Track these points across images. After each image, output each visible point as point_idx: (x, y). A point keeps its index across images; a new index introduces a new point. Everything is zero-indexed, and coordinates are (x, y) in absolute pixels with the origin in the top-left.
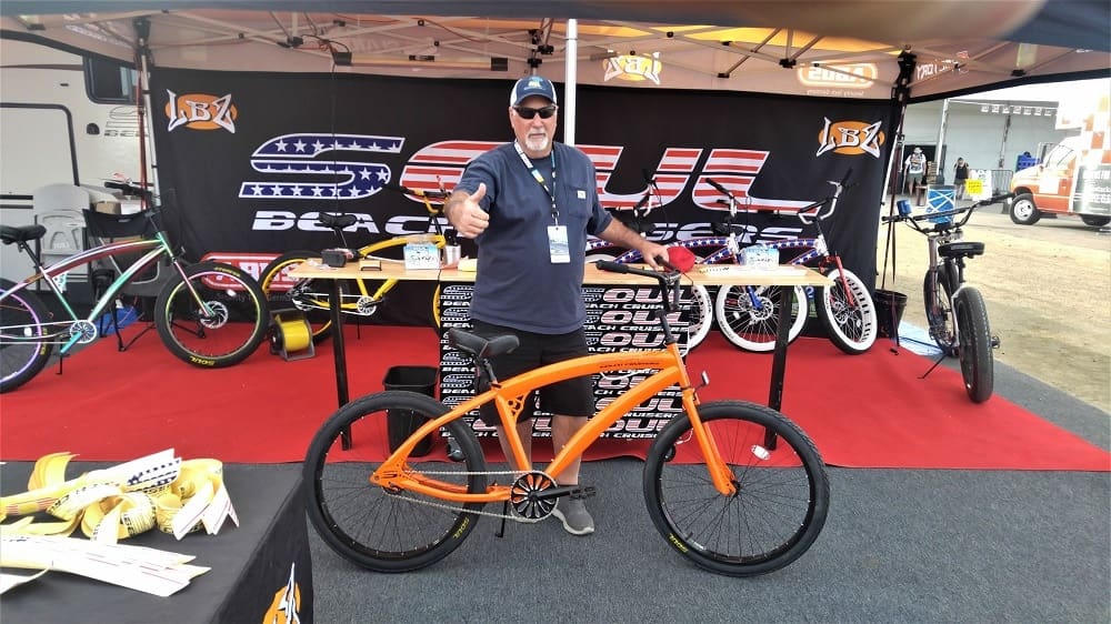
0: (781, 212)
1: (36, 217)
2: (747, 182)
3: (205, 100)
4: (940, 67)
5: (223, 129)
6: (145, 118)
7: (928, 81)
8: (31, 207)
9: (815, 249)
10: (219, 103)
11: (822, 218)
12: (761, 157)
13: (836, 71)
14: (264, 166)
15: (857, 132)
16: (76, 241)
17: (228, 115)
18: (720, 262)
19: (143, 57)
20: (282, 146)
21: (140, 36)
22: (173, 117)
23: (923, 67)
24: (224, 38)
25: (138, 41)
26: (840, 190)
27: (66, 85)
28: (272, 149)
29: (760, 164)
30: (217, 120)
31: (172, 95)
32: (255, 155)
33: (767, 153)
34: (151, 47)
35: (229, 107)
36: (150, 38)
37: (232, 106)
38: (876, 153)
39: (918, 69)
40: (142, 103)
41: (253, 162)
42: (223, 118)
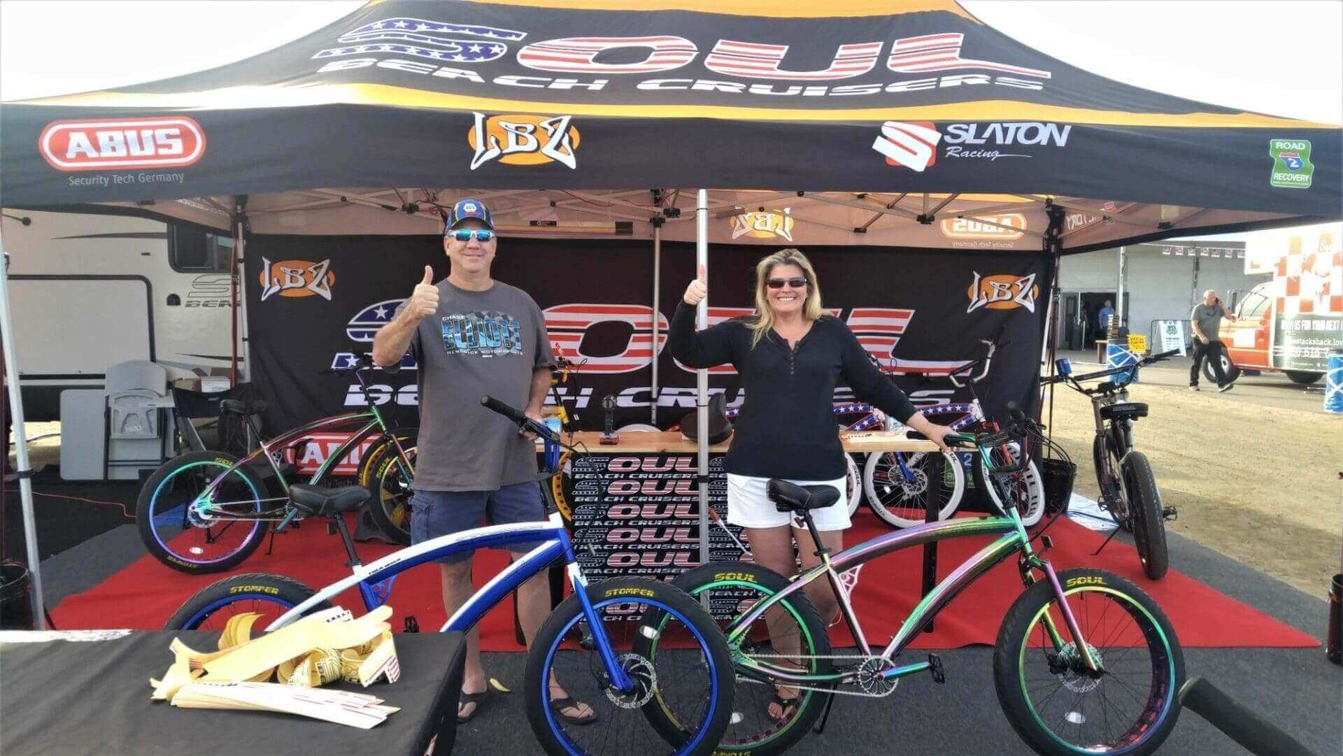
0: (932, 374)
1: (107, 398)
2: (891, 342)
3: (301, 266)
4: (1089, 218)
5: (318, 297)
6: (238, 287)
7: (1080, 231)
8: (102, 387)
9: (969, 415)
10: (315, 269)
11: (976, 380)
12: (906, 316)
13: (983, 222)
14: (361, 335)
15: (1008, 285)
16: (150, 423)
17: (325, 281)
18: (864, 429)
19: (240, 225)
20: (381, 313)
21: (237, 204)
22: (267, 286)
23: (1073, 217)
24: (323, 202)
25: (236, 208)
26: (993, 349)
27: (148, 254)
28: (371, 316)
29: (904, 323)
30: (313, 287)
31: (267, 263)
32: (352, 322)
33: (912, 312)
34: (248, 214)
35: (326, 273)
36: (249, 205)
37: (330, 272)
38: (1031, 307)
39: (1068, 219)
40: (236, 272)
41: (348, 330)
42: (319, 285)
